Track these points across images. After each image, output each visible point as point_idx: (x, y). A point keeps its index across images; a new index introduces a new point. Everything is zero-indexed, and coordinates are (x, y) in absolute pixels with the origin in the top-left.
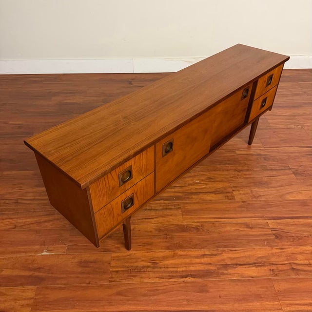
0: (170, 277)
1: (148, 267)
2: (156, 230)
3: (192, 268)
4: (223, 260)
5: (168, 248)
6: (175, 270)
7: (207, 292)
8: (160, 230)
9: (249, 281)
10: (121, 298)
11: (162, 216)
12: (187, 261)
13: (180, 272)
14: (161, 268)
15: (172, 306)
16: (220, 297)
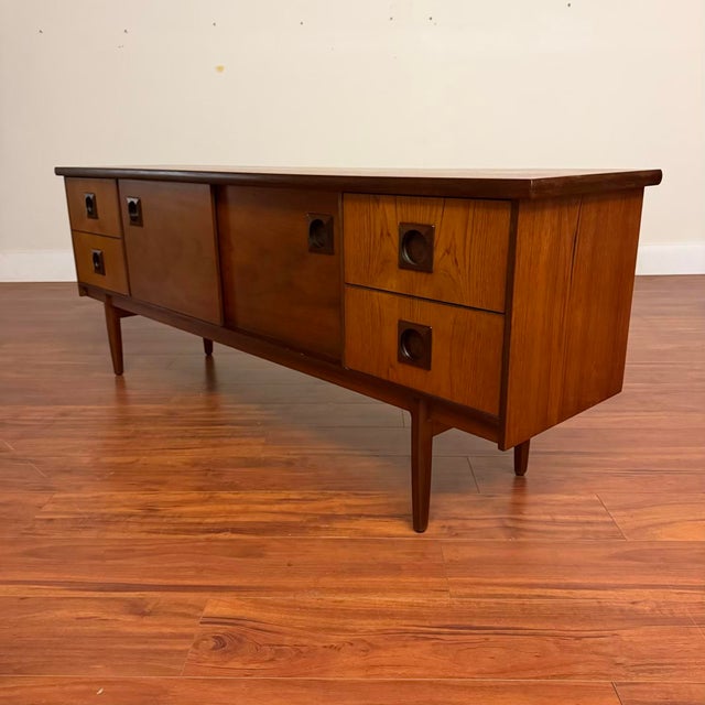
0: (176, 532)
1: (131, 515)
2: (186, 464)
3: (242, 519)
4: (331, 508)
5: (200, 489)
6: (197, 520)
7: (261, 556)
8: (195, 464)
9: (379, 542)
10: (32, 559)
11: (214, 446)
12: (236, 507)
13: (207, 524)
14: (163, 517)
15: (155, 577)
16: (289, 565)
